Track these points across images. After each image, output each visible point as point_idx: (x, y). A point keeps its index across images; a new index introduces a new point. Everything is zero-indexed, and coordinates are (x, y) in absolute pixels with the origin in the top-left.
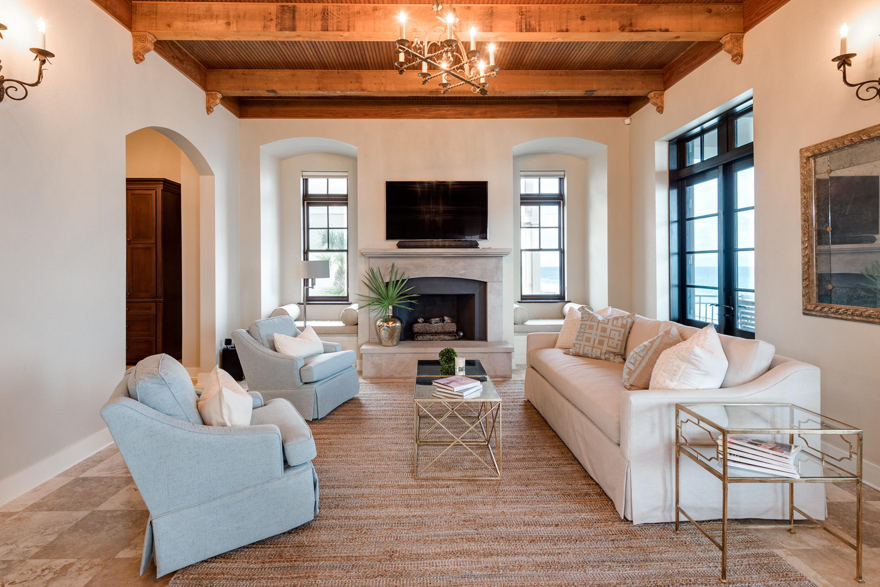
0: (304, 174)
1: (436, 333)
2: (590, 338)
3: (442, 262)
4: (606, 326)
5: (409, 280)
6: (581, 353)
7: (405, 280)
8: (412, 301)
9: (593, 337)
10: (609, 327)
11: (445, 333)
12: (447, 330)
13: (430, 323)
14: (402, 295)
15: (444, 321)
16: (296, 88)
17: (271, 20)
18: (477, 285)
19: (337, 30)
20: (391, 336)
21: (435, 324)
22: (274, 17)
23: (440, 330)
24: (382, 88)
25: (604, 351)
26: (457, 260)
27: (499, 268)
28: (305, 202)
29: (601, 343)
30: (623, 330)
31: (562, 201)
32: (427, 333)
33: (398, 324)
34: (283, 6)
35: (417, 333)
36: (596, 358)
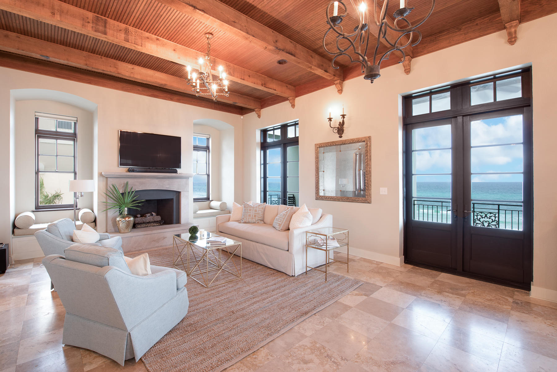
0: (37, 114)
1: (149, 223)
2: (250, 215)
3: (156, 181)
4: (256, 209)
5: (136, 191)
6: (247, 222)
7: (134, 191)
8: (139, 205)
9: (251, 214)
10: (258, 209)
11: (155, 222)
12: (156, 220)
13: (146, 217)
14: (134, 201)
15: (152, 215)
16: (68, 60)
17: (89, 22)
18: (175, 193)
19: (134, 44)
20: (127, 227)
21: (149, 218)
22: (91, 21)
23: (152, 220)
24: (132, 76)
25: (257, 220)
26: (165, 180)
27: (187, 184)
28: (37, 135)
29: (255, 216)
30: (263, 210)
31: (208, 150)
32: (144, 223)
33: (132, 219)
34: (98, 17)
35: (138, 223)
36: (254, 223)
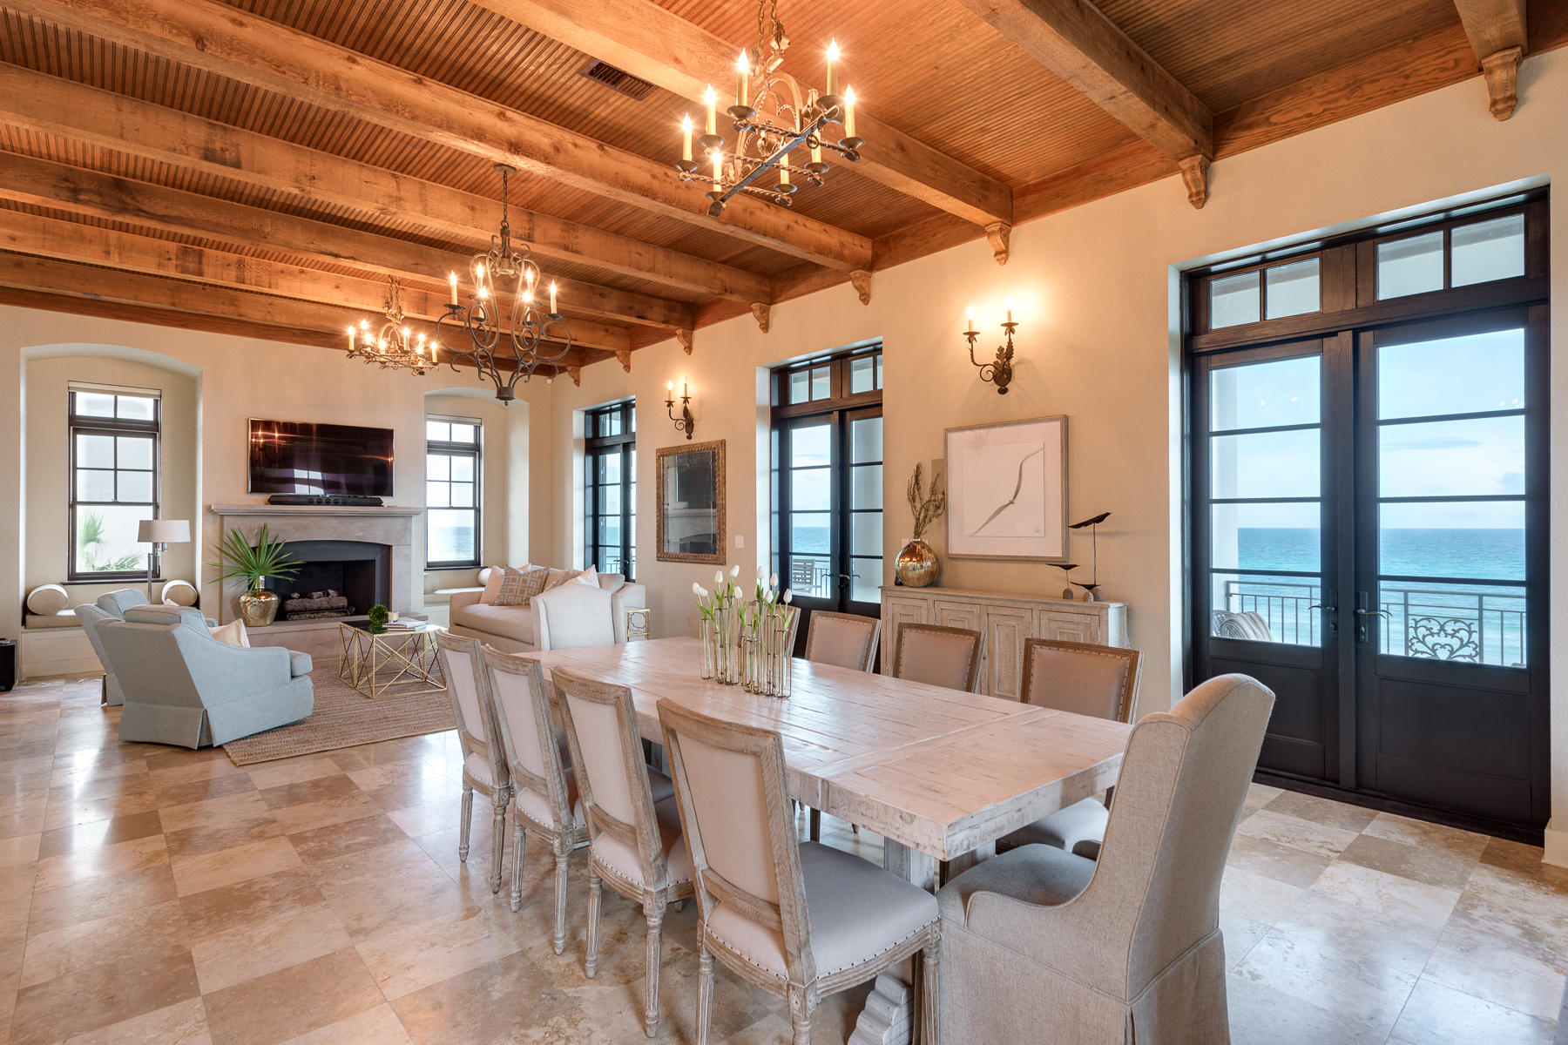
0: (70, 384)
1: (319, 610)
2: (512, 589)
3: (334, 522)
4: (526, 578)
5: (287, 544)
6: (505, 602)
7: (280, 544)
8: (291, 570)
9: (515, 588)
10: (529, 579)
11: (331, 609)
12: (335, 605)
13: (311, 598)
14: (276, 564)
15: (328, 595)
16: (135, 298)
18: (379, 549)
20: (264, 615)
21: (318, 599)
23: (325, 605)
25: (524, 598)
26: (352, 520)
27: (407, 530)
28: (71, 428)
29: (522, 592)
30: (540, 581)
31: (477, 453)
32: (306, 611)
33: (274, 599)
35: (290, 612)
36: (518, 604)
